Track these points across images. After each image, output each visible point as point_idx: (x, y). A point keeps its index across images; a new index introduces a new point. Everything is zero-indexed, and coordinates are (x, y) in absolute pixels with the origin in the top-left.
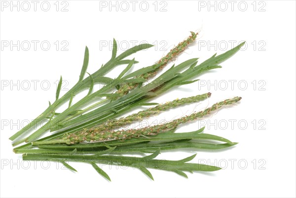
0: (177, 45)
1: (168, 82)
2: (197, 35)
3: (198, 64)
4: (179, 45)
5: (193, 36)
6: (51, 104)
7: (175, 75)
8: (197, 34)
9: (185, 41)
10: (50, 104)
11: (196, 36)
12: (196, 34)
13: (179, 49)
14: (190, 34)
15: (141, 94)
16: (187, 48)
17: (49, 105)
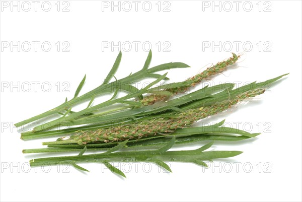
0: (215, 64)
1: (196, 101)
2: (239, 58)
3: (234, 88)
4: (218, 65)
5: (235, 58)
6: (68, 101)
7: (206, 95)
8: (239, 56)
9: (224, 62)
10: (66, 100)
11: (237, 59)
12: (237, 56)
13: (216, 68)
14: (232, 56)
15: (165, 108)
16: (226, 69)
17: (64, 101)
